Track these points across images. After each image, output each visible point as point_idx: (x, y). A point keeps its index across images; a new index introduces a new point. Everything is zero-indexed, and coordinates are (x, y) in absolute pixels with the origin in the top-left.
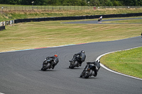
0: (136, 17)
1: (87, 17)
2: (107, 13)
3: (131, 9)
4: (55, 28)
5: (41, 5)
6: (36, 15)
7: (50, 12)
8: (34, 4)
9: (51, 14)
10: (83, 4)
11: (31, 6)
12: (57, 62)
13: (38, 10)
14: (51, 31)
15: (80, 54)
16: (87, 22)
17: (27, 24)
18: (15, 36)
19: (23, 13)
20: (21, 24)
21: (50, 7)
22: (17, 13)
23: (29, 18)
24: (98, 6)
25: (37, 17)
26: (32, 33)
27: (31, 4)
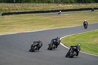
0: (86, 11)
1: (52, 11)
2: (66, 8)
3: (83, 5)
4: (30, 18)
5: (20, 3)
6: (17, 10)
7: (26, 8)
8: (16, 3)
9: (27, 9)
10: (49, 2)
11: (13, 4)
12: (42, 45)
13: (18, 7)
14: (27, 21)
15: (56, 39)
16: (52, 15)
17: (11, 16)
18: (2, 24)
19: (7, 9)
20: (6, 16)
21: (26, 4)
22: (3, 8)
23: (12, 12)
24: (60, 3)
25: (17, 11)
26: (14, 22)
27: (13, 2)
